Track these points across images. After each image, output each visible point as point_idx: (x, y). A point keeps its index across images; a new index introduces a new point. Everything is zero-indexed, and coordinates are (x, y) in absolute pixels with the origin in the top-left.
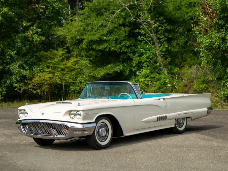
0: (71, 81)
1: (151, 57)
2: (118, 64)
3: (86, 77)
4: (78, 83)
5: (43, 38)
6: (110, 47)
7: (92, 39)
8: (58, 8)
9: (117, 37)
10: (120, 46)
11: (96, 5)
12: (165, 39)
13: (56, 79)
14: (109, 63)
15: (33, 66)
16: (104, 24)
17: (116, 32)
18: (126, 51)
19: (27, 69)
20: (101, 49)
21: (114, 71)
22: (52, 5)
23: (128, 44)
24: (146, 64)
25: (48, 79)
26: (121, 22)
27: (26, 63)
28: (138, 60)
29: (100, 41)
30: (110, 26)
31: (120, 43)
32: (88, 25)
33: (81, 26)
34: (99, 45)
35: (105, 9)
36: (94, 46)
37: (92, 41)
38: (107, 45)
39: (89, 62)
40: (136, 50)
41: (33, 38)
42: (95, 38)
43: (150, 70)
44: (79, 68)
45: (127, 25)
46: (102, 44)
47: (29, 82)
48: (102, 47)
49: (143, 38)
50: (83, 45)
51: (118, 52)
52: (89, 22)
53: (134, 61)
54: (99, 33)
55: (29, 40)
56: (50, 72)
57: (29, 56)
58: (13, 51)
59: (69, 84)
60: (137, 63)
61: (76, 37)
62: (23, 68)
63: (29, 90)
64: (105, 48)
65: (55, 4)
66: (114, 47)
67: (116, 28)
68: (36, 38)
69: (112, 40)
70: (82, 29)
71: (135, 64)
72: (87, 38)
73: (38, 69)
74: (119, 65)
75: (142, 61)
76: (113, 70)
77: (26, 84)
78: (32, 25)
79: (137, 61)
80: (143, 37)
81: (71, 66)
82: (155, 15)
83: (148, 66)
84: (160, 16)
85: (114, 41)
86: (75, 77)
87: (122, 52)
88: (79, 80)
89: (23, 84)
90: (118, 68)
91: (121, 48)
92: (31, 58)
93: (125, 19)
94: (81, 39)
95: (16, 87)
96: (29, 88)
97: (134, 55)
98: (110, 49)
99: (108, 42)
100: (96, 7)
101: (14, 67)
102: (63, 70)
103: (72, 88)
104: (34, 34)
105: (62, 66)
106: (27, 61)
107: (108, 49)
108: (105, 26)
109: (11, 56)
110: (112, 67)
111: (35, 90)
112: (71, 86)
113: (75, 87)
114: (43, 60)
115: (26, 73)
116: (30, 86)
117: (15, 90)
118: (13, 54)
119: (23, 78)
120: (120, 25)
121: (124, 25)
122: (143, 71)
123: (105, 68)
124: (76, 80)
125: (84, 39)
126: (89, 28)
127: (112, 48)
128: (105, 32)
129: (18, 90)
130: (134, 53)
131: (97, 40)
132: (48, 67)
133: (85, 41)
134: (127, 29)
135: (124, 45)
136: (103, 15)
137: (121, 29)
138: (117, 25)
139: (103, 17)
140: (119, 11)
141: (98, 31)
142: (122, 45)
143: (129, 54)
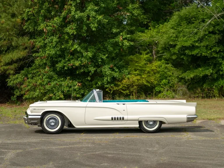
0: (156, 82)
4: (162, 84)
5: (132, 43)
6: (201, 52)
7: (185, 45)
8: (137, 15)
9: (208, 43)
10: (210, 51)
11: (186, 15)
13: (143, 80)
14: (200, 67)
15: (121, 69)
17: (206, 39)
18: (216, 56)
19: (117, 72)
20: (194, 54)
22: (132, 11)
23: (218, 49)
25: (136, 81)
26: (211, 30)
27: (115, 65)
29: (193, 47)
30: (202, 33)
31: (211, 49)
33: (174, 33)
34: (191, 51)
35: (195, 18)
36: (187, 52)
37: (185, 47)
38: (199, 50)
39: (171, 65)
41: (123, 43)
42: (188, 44)
45: (216, 33)
46: (195, 50)
47: (119, 83)
48: (195, 52)
51: (209, 57)
52: (180, 30)
53: (223, 65)
55: (119, 45)
56: (138, 75)
57: (117, 60)
58: (104, 55)
59: (154, 85)
61: (169, 42)
62: (113, 70)
63: (120, 90)
64: (197, 54)
65: (134, 10)
66: (205, 52)
67: (206, 35)
68: (126, 43)
69: (203, 47)
71: (223, 68)
72: (180, 44)
73: (127, 71)
74: (208, 69)
76: (204, 74)
77: (116, 85)
81: (156, 69)
85: (205, 47)
86: (159, 79)
87: (213, 57)
88: (164, 82)
89: (113, 85)
90: (209, 71)
91: (211, 53)
92: (120, 61)
93: (214, 27)
94: (174, 45)
95: (107, 88)
96: (119, 89)
97: (223, 60)
98: (201, 54)
99: (199, 48)
100: (187, 17)
101: (106, 69)
102: (149, 72)
103: (157, 89)
104: (124, 39)
105: (148, 69)
106: (116, 64)
108: (196, 33)
109: (102, 59)
110: (202, 71)
111: (124, 91)
113: (160, 88)
114: (130, 63)
115: (116, 75)
116: (120, 87)
117: (107, 90)
118: (104, 57)
119: (114, 79)
120: (210, 32)
121: (213, 33)
123: (195, 71)
124: (161, 82)
125: (177, 45)
126: (181, 35)
127: (204, 54)
128: (196, 39)
129: (109, 90)
130: (223, 58)
131: (190, 46)
132: (136, 70)
133: (177, 47)
134: (217, 36)
135: (214, 51)
136: (193, 23)
137: (210, 36)
138: (207, 33)
139: (193, 25)
140: (211, 20)
141: (190, 38)
142: (212, 50)
143: (219, 59)
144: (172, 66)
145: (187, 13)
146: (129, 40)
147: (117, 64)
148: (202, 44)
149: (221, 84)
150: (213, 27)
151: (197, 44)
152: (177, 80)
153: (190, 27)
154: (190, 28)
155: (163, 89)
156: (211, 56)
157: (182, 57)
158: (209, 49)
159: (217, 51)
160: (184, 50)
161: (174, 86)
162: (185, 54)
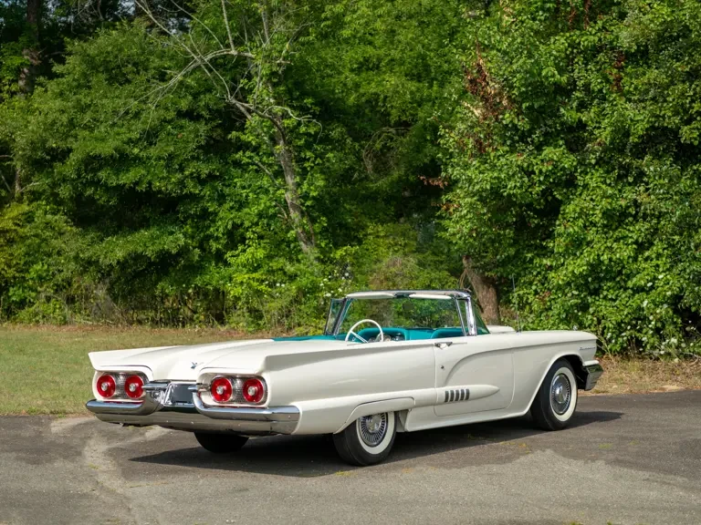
0: (11, 272)
1: (271, 211)
2: (171, 228)
4: (32, 279)
6: (149, 178)
7: (97, 151)
9: (172, 149)
10: (179, 176)
11: (108, 53)
12: (317, 162)
14: (148, 227)
16: (134, 110)
17: (169, 134)
18: (198, 192)
20: (125, 185)
21: (161, 251)
23: (205, 170)
24: (254, 232)
26: (184, 104)
28: (231, 219)
29: (121, 161)
30: (152, 116)
31: (182, 170)
32: (83, 109)
33: (62, 112)
34: (118, 173)
35: (135, 64)
36: (102, 175)
37: (96, 158)
38: (143, 172)
39: (65, 218)
40: (227, 191)
42: (107, 149)
43: (264, 248)
44: (36, 236)
45: (202, 116)
46: (128, 171)
48: (127, 178)
49: (250, 158)
50: (68, 168)
51: (174, 194)
52: (85, 101)
53: (220, 223)
54: (118, 134)
59: (6, 282)
60: (229, 227)
61: (44, 141)
64: (137, 183)
66: (163, 178)
67: (169, 122)
69: (155, 160)
70: (65, 118)
71: (221, 229)
72: (82, 147)
74: (172, 233)
75: (242, 224)
76: (157, 248)
79: (230, 223)
80: (252, 154)
82: (289, 92)
83: (261, 237)
84: (304, 94)
85: (162, 162)
86: (22, 262)
87: (186, 194)
88: (37, 271)
90: (174, 240)
91: (181, 184)
93: (196, 96)
94: (60, 150)
97: (220, 205)
98: (150, 183)
99: (144, 163)
100: (108, 59)
103: (14, 294)
107: (144, 186)
108: (137, 115)
110: (152, 238)
112: (11, 289)
113: (23, 291)
120: (180, 114)
121: (191, 115)
122: (244, 251)
123: (130, 238)
124: (27, 271)
125: (70, 150)
126: (87, 117)
127: (158, 184)
128: (136, 135)
130: (222, 198)
131: (112, 156)
133: (73, 157)
134: (203, 128)
135: (192, 174)
136: (128, 81)
137: (182, 127)
138: (172, 114)
139: (129, 87)
140: (183, 72)
141: (116, 129)
142: (187, 173)
143: (208, 202)
144: (66, 222)
145: (110, 49)
148: (153, 151)
149: (214, 283)
150: (190, 98)
151: (136, 151)
152: (72, 265)
153: (117, 93)
154: (117, 97)
155: (34, 294)
156: (182, 191)
157: (89, 192)
158: (177, 167)
159: (203, 176)
160: (95, 171)
161: (70, 284)
162: (96, 183)
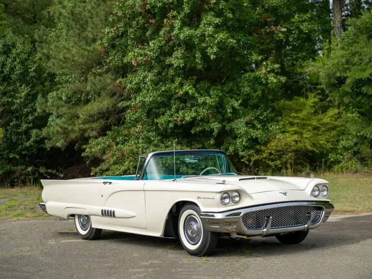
0: (329, 145)
3: (353, 138)
4: (341, 149)
5: (283, 79)
7: (361, 77)
8: (307, 31)
11: (367, 23)
13: (305, 143)
15: (269, 123)
19: (260, 129)
22: (299, 26)
25: (293, 143)
27: (257, 118)
32: (354, 55)
36: (364, 89)
37: (360, 80)
39: (358, 115)
41: (267, 79)
42: (365, 75)
44: (343, 125)
47: (263, 148)
50: (347, 87)
52: (355, 50)
55: (262, 82)
56: (296, 133)
57: (261, 108)
58: (237, 100)
59: (327, 151)
61: (335, 73)
62: (254, 127)
63: (264, 160)
65: (302, 25)
68: (272, 79)
70: (344, 60)
72: (353, 75)
73: (277, 127)
77: (258, 152)
78: (266, 59)
81: (330, 122)
86: (336, 140)
88: (343, 144)
89: (253, 151)
92: (265, 111)
94: (342, 78)
95: (243, 157)
96: (262, 159)
100: (367, 26)
101: (239, 125)
102: (316, 128)
103: (331, 157)
104: (269, 72)
105: (315, 123)
106: (259, 116)
109: (233, 108)
111: (272, 160)
112: (330, 154)
113: (336, 156)
114: (284, 112)
115: (256, 133)
116: (265, 155)
117: (242, 160)
118: (236, 104)
119: (254, 142)
124: (338, 145)
125: (347, 77)
126: (356, 59)
129: (247, 160)
131: (368, 79)
132: (292, 124)
133: (348, 81)
145: (367, 20)
146: (277, 74)
147: (261, 115)
155: (341, 157)
157: (359, 98)
160: (361, 87)
162: (362, 94)
